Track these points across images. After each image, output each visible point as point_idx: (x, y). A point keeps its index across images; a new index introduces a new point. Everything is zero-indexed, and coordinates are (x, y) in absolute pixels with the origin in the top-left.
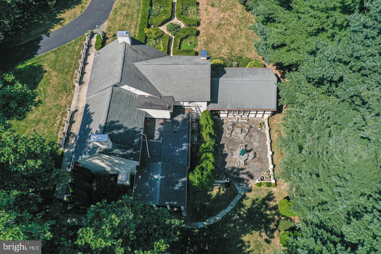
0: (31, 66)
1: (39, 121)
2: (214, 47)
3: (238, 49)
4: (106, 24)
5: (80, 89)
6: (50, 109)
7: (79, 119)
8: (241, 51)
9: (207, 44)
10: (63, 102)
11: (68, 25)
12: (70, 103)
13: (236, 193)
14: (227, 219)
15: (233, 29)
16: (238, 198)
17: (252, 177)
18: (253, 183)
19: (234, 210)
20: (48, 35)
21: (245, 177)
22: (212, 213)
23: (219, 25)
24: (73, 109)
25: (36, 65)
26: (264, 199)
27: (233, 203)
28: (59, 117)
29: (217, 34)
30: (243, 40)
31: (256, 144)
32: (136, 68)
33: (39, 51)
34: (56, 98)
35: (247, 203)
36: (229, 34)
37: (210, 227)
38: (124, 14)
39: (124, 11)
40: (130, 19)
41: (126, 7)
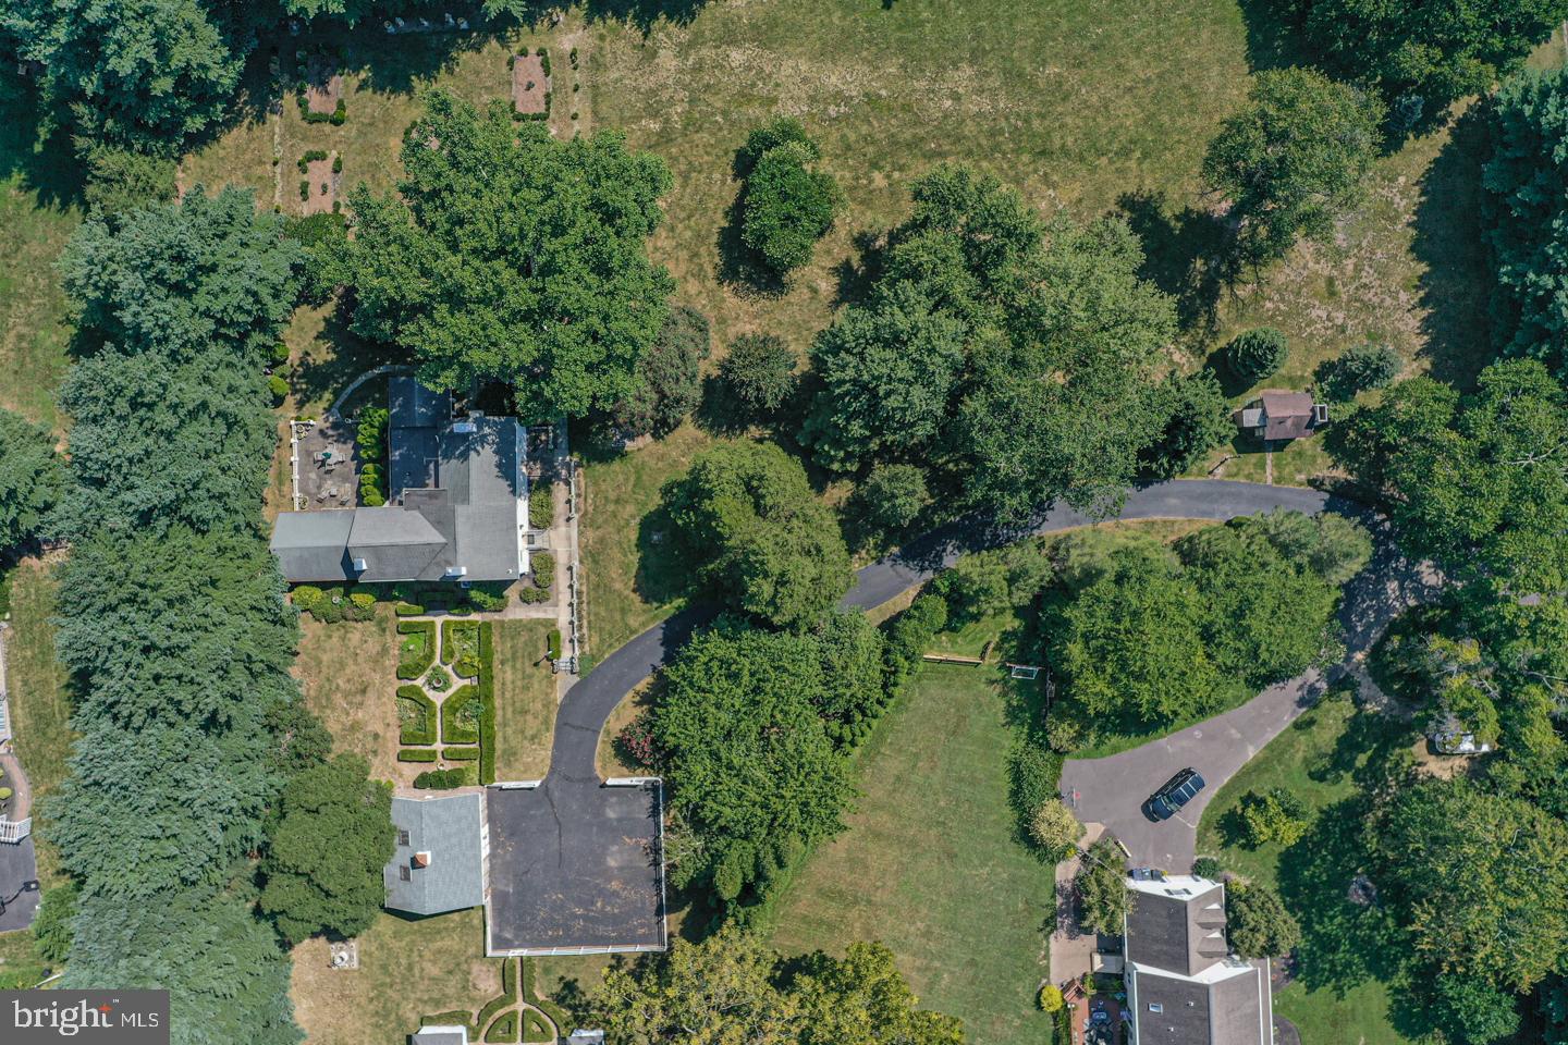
0: (663, 602)
1: (617, 501)
2: (373, 646)
3: (335, 639)
4: (559, 696)
5: (570, 557)
6: (606, 521)
7: (560, 507)
8: (330, 637)
9: (384, 651)
10: (591, 534)
11: (625, 691)
12: (581, 534)
13: (340, 409)
14: (352, 377)
15: (340, 682)
16: (339, 403)
17: (322, 432)
18: (319, 422)
19: (345, 385)
20: (654, 668)
21: (330, 432)
22: (370, 383)
23: (364, 691)
24: (574, 523)
25: (655, 605)
26: (309, 400)
27: (344, 396)
28: (590, 509)
29: (368, 671)
30: (325, 658)
31: (313, 476)
32: (444, 535)
33: (660, 634)
34: (602, 540)
35: (327, 396)
36: (348, 671)
37: (372, 367)
38: (529, 717)
39: (532, 725)
40: (518, 705)
41: (529, 733)
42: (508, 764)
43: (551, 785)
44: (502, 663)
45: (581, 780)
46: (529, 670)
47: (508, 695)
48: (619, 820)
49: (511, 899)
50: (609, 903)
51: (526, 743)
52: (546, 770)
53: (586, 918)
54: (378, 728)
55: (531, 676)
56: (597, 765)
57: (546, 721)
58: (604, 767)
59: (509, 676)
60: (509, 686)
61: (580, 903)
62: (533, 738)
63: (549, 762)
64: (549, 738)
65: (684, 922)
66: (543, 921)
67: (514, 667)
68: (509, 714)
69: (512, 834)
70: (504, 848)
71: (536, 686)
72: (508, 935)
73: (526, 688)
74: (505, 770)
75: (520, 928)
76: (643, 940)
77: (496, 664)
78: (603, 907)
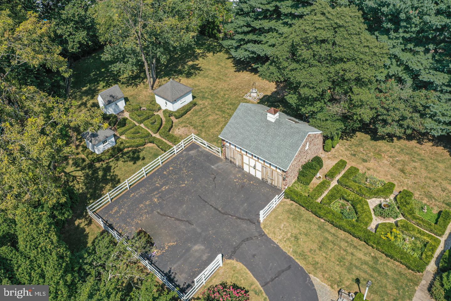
38: (315, 246)
39: (307, 244)
40: (331, 246)
41: (302, 238)
42: (290, 211)
43: (253, 227)
44: (374, 258)
45: (238, 247)
46: (356, 273)
47: (343, 244)
48: (188, 250)
49: (208, 164)
50: (150, 205)
51: (296, 231)
52: (266, 231)
53: (157, 189)
54: (371, 164)
55: (349, 270)
56: (239, 266)
57: (303, 256)
58: (234, 269)
59: (360, 255)
60: (350, 250)
61: (168, 191)
62: (296, 238)
63: (270, 236)
64: (288, 248)
65: (87, 236)
66: (181, 169)
67: (366, 263)
68: (327, 235)
69: (242, 187)
70: (239, 178)
71: (337, 268)
72: (192, 152)
73: (341, 260)
74: (287, 207)
75: (190, 158)
76: (109, 207)
77: (378, 254)
78: (151, 201)
